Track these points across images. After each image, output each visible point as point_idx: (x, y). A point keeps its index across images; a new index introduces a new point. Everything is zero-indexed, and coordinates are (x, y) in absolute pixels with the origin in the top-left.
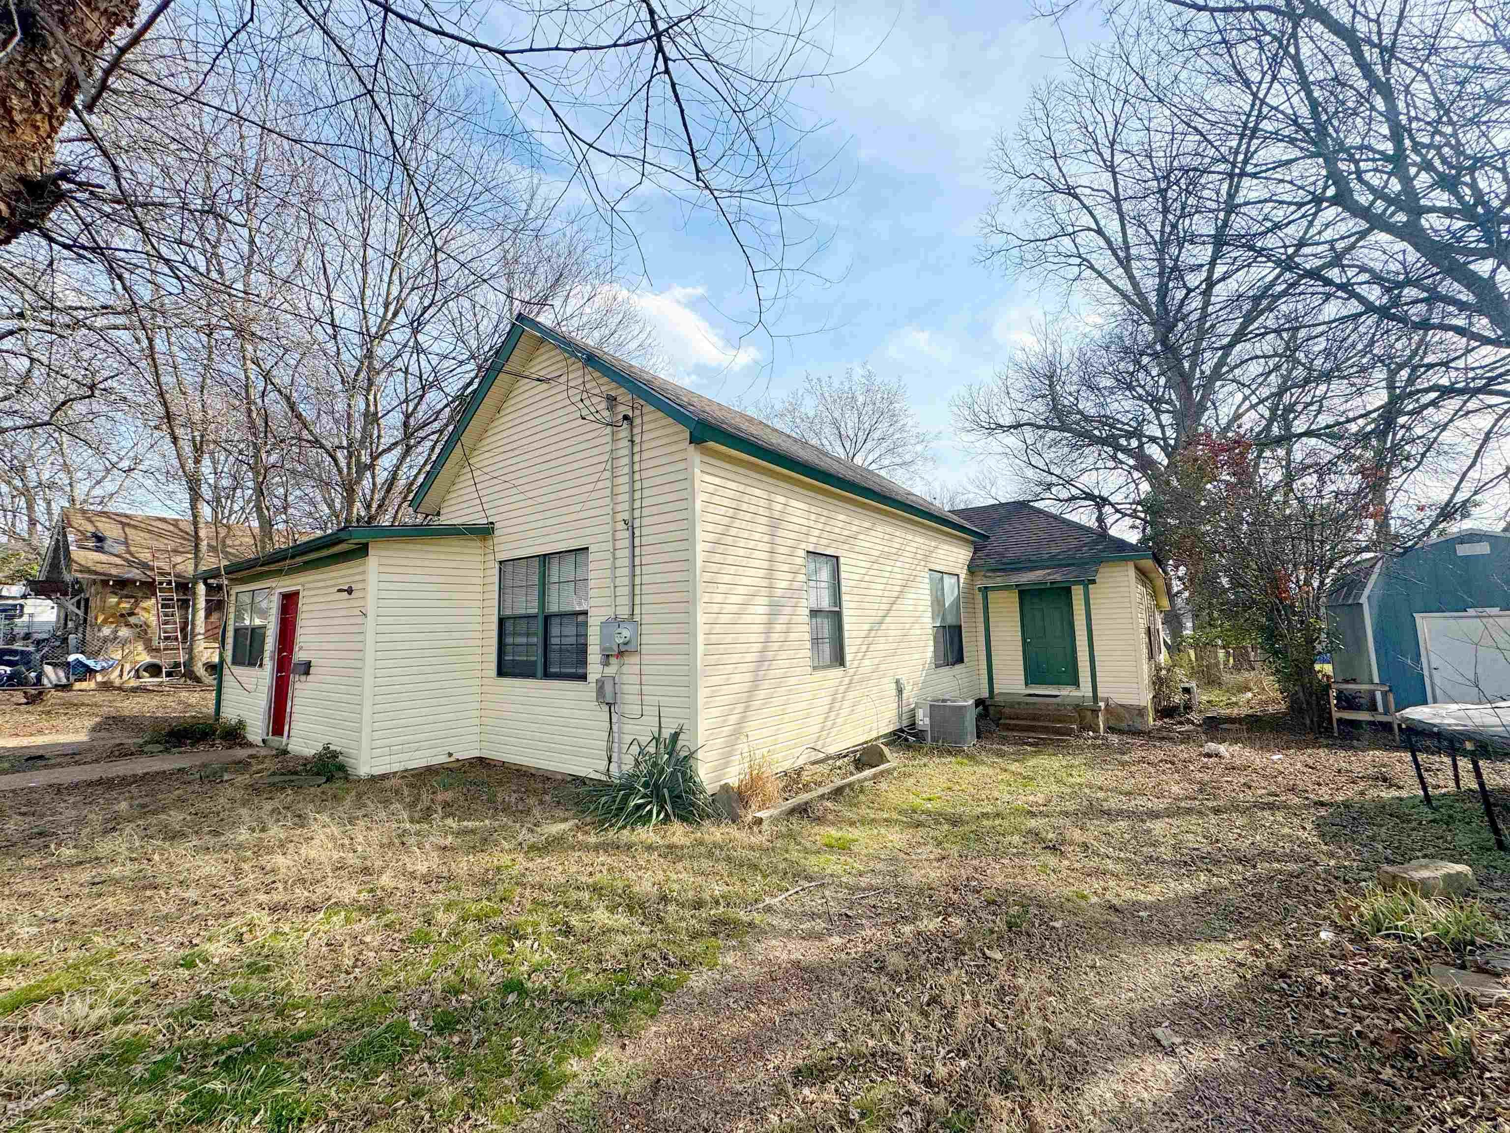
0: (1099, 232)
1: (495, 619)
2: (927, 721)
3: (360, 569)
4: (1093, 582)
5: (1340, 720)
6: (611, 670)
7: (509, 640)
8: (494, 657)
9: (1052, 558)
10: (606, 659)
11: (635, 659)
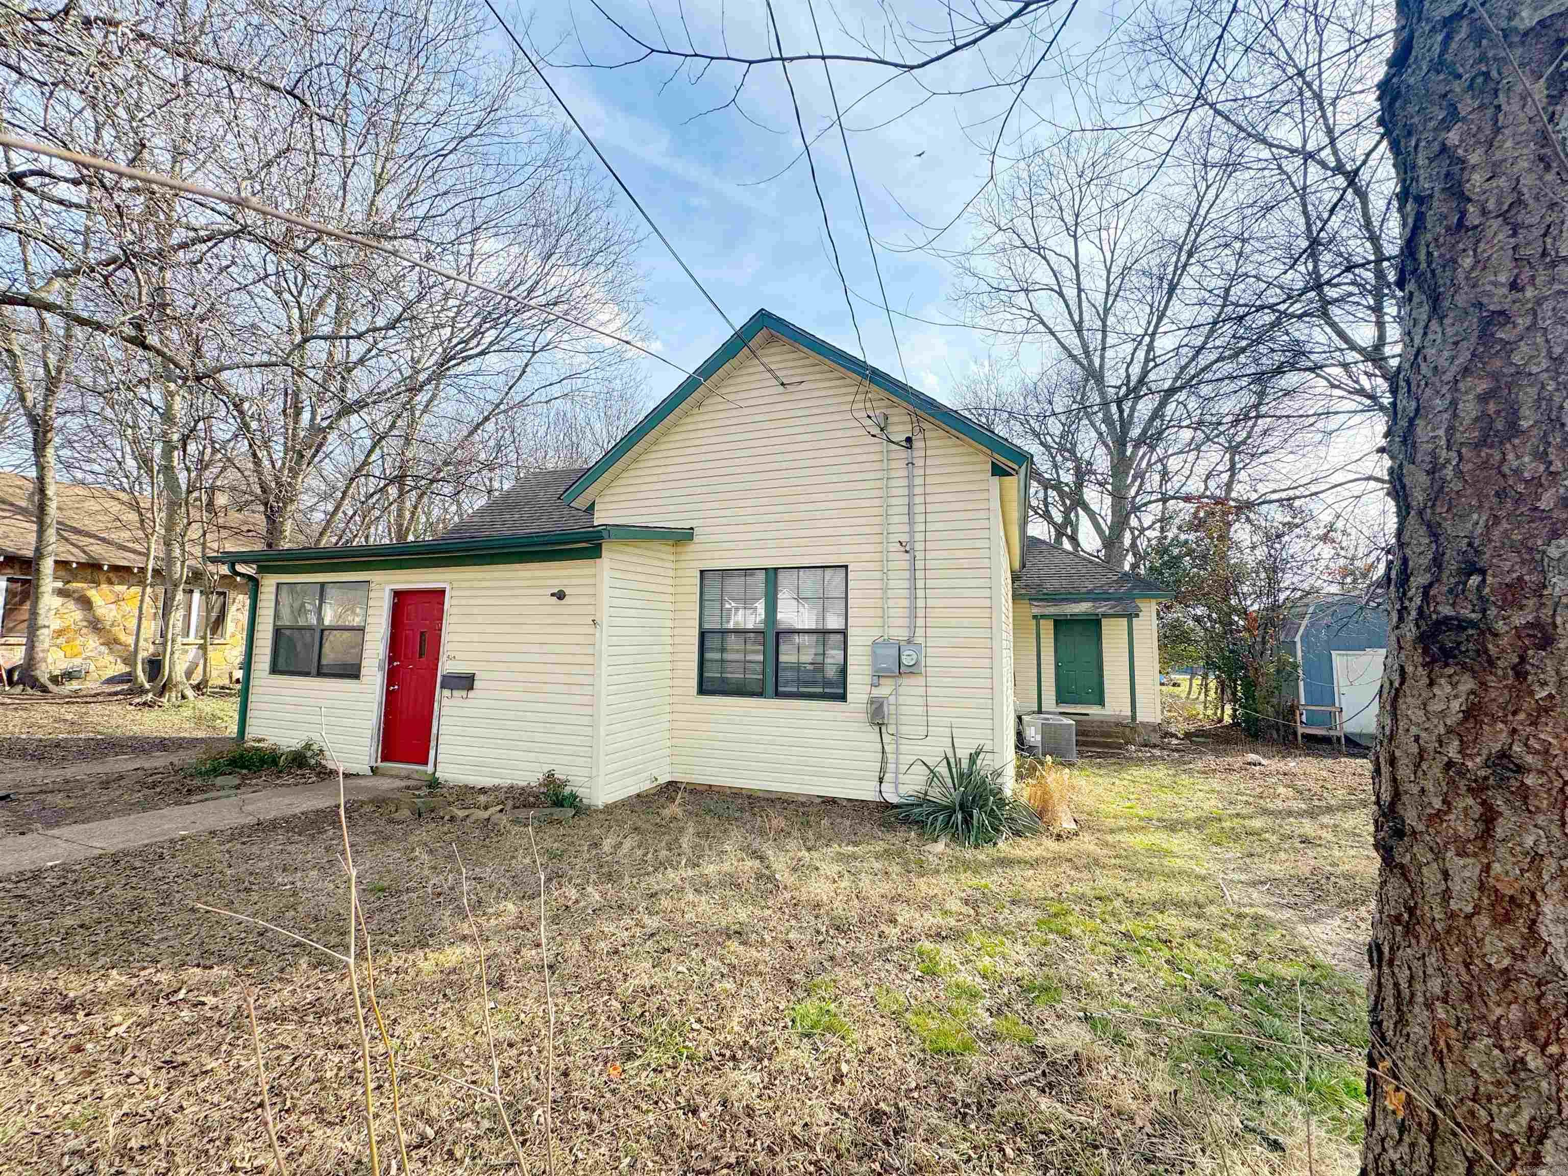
0: (1061, 294)
1: (696, 632)
2: (1039, 738)
3: (592, 571)
4: (1137, 616)
5: (1305, 736)
6: (885, 690)
7: (708, 656)
8: (694, 674)
9: (1089, 592)
10: (878, 676)
11: (921, 680)
